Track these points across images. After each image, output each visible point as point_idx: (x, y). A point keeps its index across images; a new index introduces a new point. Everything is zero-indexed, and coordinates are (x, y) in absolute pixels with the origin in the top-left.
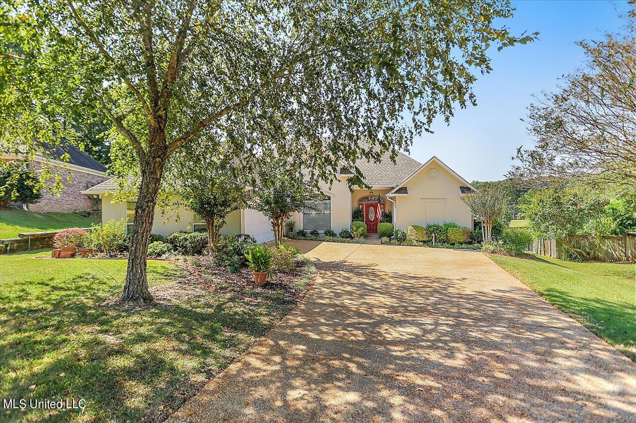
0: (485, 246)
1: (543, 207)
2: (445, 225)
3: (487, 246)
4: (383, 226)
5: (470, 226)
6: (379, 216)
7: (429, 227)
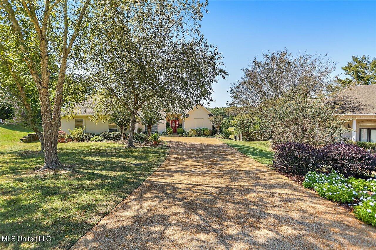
0: (217, 135)
1: (237, 121)
2: (203, 129)
3: (217, 136)
4: (180, 129)
5: (212, 129)
6: (177, 125)
7: (197, 129)
